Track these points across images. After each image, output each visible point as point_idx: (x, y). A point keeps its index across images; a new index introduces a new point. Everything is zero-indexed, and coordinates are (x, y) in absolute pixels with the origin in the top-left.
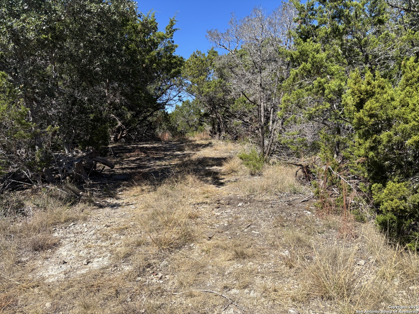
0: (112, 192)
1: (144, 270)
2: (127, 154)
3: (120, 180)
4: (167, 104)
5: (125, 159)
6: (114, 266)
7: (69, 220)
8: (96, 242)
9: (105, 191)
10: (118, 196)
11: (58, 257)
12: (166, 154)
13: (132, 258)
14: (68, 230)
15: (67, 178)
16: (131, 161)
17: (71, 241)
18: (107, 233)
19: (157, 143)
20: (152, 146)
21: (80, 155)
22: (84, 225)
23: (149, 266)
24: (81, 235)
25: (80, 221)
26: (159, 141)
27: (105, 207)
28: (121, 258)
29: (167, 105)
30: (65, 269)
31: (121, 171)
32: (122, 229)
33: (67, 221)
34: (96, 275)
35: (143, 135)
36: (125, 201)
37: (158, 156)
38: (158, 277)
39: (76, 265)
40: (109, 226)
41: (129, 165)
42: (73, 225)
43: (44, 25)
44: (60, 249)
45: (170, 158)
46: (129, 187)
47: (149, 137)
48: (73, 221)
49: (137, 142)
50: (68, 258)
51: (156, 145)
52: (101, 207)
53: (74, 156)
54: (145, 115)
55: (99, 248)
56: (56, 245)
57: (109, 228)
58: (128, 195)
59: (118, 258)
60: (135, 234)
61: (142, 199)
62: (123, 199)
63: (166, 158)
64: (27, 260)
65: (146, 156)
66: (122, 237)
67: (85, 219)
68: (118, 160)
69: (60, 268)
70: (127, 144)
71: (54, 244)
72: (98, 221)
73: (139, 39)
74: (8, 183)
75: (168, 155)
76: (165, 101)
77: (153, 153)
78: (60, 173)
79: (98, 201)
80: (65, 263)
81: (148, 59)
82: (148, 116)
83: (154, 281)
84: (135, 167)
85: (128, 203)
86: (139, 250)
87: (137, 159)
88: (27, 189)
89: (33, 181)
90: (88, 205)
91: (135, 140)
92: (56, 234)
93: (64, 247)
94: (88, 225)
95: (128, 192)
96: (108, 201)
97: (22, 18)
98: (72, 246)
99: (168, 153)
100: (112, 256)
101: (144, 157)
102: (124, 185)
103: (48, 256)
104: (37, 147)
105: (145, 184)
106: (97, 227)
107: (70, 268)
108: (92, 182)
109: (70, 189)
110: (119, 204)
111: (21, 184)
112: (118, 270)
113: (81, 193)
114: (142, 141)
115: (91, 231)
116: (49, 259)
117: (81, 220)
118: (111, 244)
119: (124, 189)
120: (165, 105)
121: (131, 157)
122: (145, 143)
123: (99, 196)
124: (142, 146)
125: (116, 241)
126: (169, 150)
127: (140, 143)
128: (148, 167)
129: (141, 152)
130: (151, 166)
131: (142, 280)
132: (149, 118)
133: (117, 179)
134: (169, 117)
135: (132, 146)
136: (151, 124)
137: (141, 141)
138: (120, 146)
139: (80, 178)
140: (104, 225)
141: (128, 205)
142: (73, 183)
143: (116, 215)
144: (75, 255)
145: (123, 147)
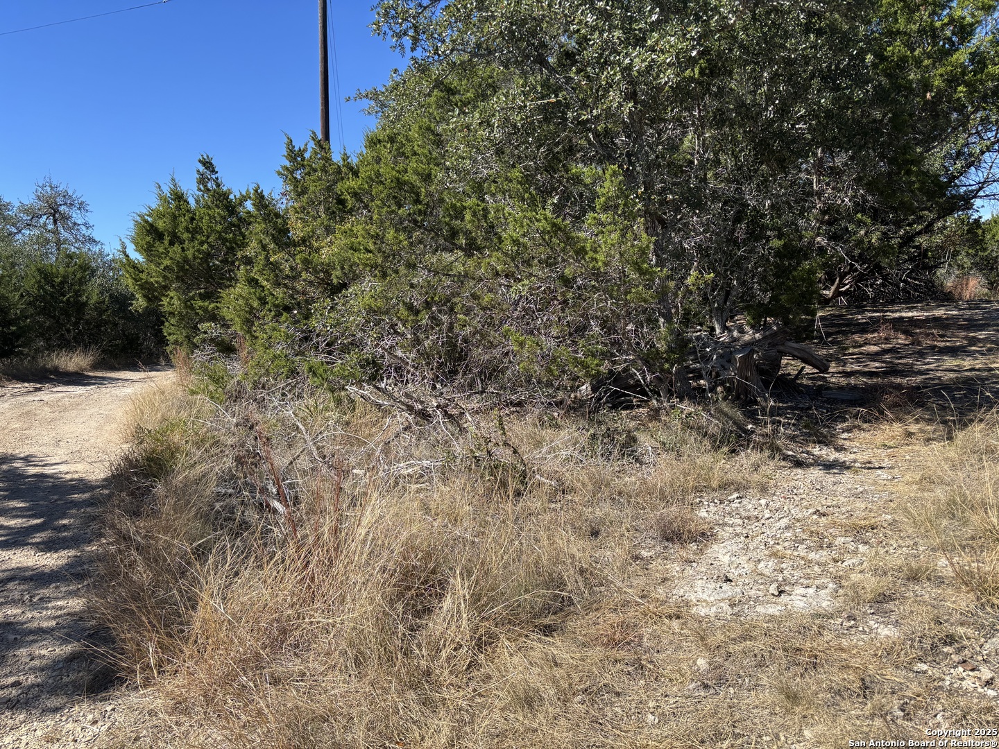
0: (825, 431)
1: (934, 646)
2: (857, 337)
3: (843, 401)
4: (981, 193)
5: (851, 350)
6: (850, 618)
7: (729, 486)
8: (796, 549)
9: (805, 427)
10: (841, 442)
11: (712, 564)
12: (974, 337)
13: (899, 609)
14: (727, 508)
15: (719, 389)
16: (868, 354)
17: (737, 535)
18: (821, 530)
19: (944, 306)
20: (926, 314)
21: (747, 338)
22: (763, 502)
23: (950, 640)
24: (756, 524)
25: (751, 490)
26: (948, 300)
27: (808, 466)
28: (864, 601)
29: (981, 197)
30: (730, 594)
31: (843, 381)
32: (861, 528)
33: (725, 486)
34: (804, 628)
35: (898, 287)
36: (862, 457)
37: (948, 344)
38: (979, 678)
39: (753, 592)
40: (824, 515)
41: (865, 366)
42: (737, 498)
43: (693, 48)
44: (715, 547)
45: (990, 350)
46: (870, 421)
47: (916, 290)
48: (737, 490)
49: (884, 305)
50: (733, 570)
51: (939, 312)
52: (799, 464)
53: (735, 340)
54: (908, 233)
55: (803, 562)
56: (704, 537)
57: (824, 519)
58: (866, 443)
59: (857, 599)
60: (899, 546)
61: (908, 457)
62: (855, 453)
63: (973, 348)
64: (651, 557)
65: (912, 344)
66: (862, 548)
67: (764, 489)
68: (831, 351)
69: (718, 589)
70: (856, 310)
71: (703, 534)
72: (795, 497)
73: (915, 27)
74: (605, 392)
75: (979, 340)
76: (974, 187)
77: (933, 334)
78: (705, 377)
79: (792, 450)
80: (728, 580)
81: (941, 75)
82: (919, 233)
83: (968, 684)
84: (880, 372)
85: (870, 463)
86: (914, 592)
87: (885, 351)
88: (639, 406)
89: (651, 390)
90: (769, 457)
91: (874, 301)
92: (703, 513)
93: (722, 545)
94: (771, 503)
95: (867, 435)
96: (815, 453)
97: (649, 42)
98: (741, 546)
99: (982, 335)
100: (841, 591)
101: (906, 345)
102: (856, 416)
103: (691, 557)
104: (663, 320)
105: (916, 420)
106: (793, 512)
107: (741, 595)
108: (775, 402)
109: (726, 415)
110: (844, 462)
111: (630, 396)
112: (861, 629)
113: (750, 427)
114: (898, 303)
115: (780, 519)
116: (694, 564)
117: (756, 490)
118: (835, 561)
119: (855, 427)
120: (975, 197)
121: (866, 344)
122: (907, 308)
123: (793, 438)
124: (897, 315)
125: (847, 556)
126: (982, 328)
127: (890, 307)
128: (921, 373)
129: (896, 330)
130: (928, 370)
131: (930, 673)
132: (922, 240)
133: (835, 399)
134: (984, 232)
135: (869, 315)
136: (924, 254)
137: (893, 302)
138: (834, 315)
139: (747, 391)
140: (811, 511)
141: (869, 468)
142: (733, 401)
143: (840, 489)
144: (749, 567)
145: (843, 319)
